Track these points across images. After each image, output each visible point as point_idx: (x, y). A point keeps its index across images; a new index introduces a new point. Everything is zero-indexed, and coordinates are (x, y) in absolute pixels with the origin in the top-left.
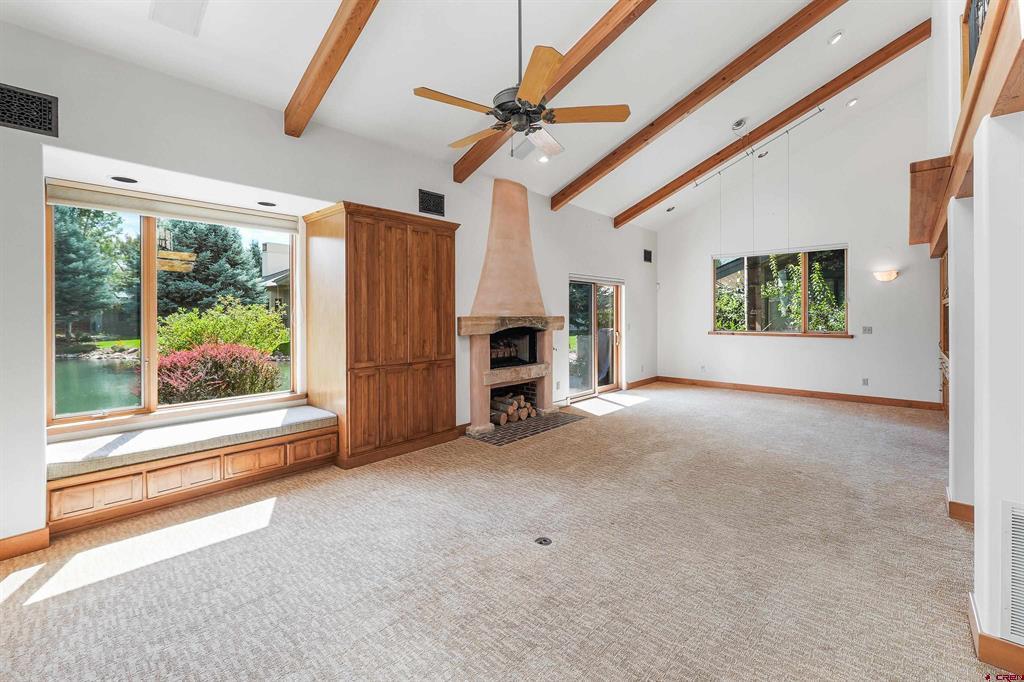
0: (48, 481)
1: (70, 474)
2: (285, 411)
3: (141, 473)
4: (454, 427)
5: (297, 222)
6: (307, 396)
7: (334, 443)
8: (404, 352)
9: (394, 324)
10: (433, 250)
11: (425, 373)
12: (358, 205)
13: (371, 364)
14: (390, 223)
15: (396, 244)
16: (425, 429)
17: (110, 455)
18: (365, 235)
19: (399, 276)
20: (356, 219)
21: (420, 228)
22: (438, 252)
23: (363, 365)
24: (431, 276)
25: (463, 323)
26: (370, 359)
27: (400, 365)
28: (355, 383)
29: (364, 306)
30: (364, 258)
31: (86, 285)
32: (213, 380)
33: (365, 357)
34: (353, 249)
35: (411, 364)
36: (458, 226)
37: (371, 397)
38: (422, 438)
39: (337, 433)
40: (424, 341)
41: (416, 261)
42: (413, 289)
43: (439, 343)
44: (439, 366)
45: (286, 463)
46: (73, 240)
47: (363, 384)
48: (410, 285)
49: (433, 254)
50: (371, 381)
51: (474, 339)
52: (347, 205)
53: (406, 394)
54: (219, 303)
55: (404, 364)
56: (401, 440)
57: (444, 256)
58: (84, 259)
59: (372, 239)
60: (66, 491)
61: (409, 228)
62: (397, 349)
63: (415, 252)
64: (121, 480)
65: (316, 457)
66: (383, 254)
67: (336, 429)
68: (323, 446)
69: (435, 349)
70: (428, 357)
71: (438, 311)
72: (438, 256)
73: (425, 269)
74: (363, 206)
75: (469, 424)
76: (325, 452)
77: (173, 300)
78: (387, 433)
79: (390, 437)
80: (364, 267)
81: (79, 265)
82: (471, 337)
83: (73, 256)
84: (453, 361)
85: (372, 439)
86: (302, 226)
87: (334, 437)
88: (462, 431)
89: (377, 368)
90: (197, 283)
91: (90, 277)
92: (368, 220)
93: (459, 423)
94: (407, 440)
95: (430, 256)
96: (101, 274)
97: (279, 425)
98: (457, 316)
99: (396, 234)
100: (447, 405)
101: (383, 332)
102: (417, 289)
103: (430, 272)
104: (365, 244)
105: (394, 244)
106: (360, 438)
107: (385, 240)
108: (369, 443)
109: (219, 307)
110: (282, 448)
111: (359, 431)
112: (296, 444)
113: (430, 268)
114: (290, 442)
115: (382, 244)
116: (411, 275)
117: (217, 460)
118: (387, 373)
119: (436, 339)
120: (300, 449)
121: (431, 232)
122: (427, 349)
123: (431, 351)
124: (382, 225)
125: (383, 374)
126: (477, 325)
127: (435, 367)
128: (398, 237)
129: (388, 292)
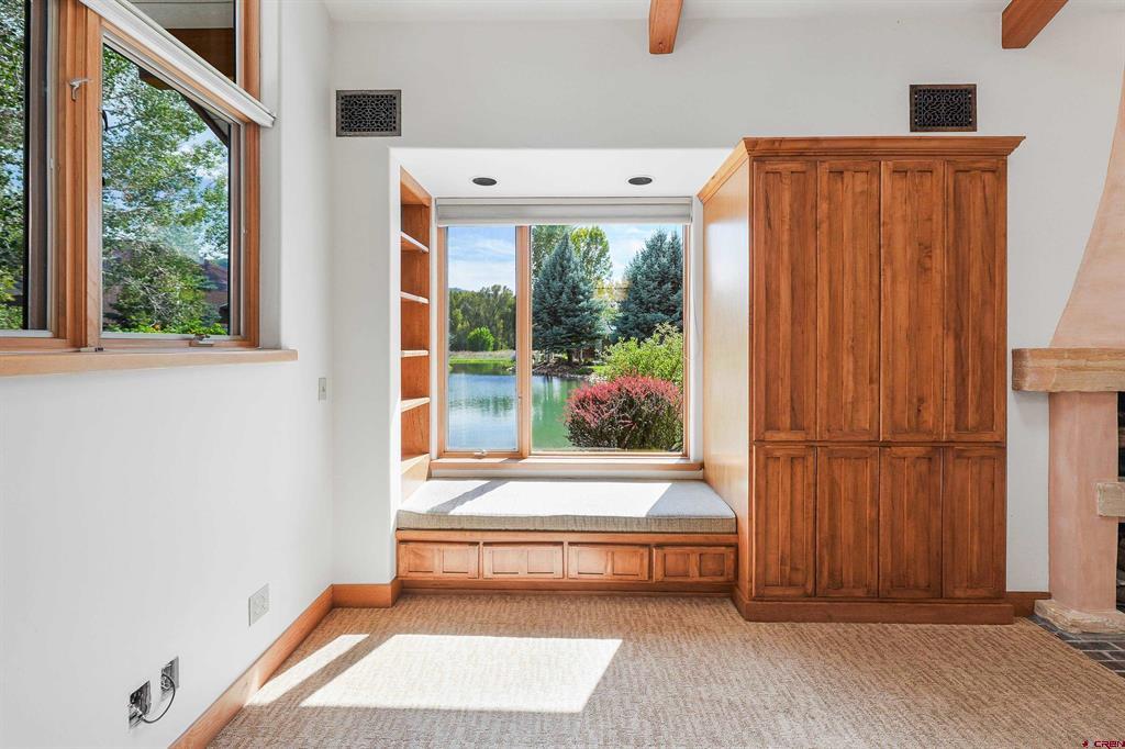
0: (398, 529)
1: (415, 526)
2: (667, 485)
3: (478, 543)
4: (1000, 594)
5: (690, 205)
6: (702, 466)
7: (729, 563)
8: (870, 415)
9: (848, 364)
10: (946, 205)
11: (923, 467)
12: (773, 141)
13: (799, 436)
14: (838, 164)
15: (855, 205)
16: (922, 582)
17: (452, 513)
18: (787, 197)
19: (860, 265)
20: (769, 167)
21: (908, 162)
22: (958, 208)
23: (783, 436)
24: (939, 262)
25: (1030, 363)
26: (795, 427)
27: (863, 443)
28: (766, 466)
29: (785, 328)
30: (786, 237)
31: (588, 320)
32: (624, 418)
33: (786, 420)
34: (762, 223)
35: (887, 444)
36: (1014, 142)
37: (799, 497)
38: (913, 601)
39: (736, 547)
40: (921, 400)
41: (900, 232)
42: (894, 291)
43: (960, 406)
44: (959, 455)
45: (650, 577)
46: (581, 284)
47: (780, 472)
48: (886, 287)
49: (946, 215)
50: (799, 469)
51: (1064, 403)
52: (751, 144)
53: (876, 502)
54: (658, 331)
55: (870, 443)
56: (860, 593)
57: (975, 215)
58: (588, 298)
59: (801, 198)
60: (412, 545)
61: (885, 168)
62: (855, 409)
63: (899, 214)
64: (458, 547)
65: (698, 579)
66: (824, 227)
67: (732, 539)
68: (710, 565)
69: (949, 417)
70: (930, 433)
71: (957, 337)
72: (958, 219)
73: (926, 249)
74: (782, 140)
75: (1047, 596)
76: (714, 574)
77: (642, 331)
78: (831, 575)
79: (837, 582)
80: (786, 256)
81: (584, 304)
82: (1052, 396)
83: (581, 297)
84: (1000, 447)
85: (799, 577)
86: (697, 209)
87: (729, 552)
88: (1025, 607)
89: (810, 445)
90: (660, 314)
91: (591, 314)
92: (795, 166)
93: (1014, 584)
94: (877, 597)
95: (937, 217)
96: (598, 311)
97: (643, 514)
98: (1012, 344)
99: (857, 183)
100: (981, 541)
101: (823, 376)
102: (903, 291)
103: (938, 252)
104: (787, 210)
105: (849, 203)
106: (773, 572)
107: (830, 199)
108: (791, 584)
109: (656, 336)
110: (645, 551)
111: (773, 558)
112: (668, 550)
113: (938, 244)
114: (659, 546)
115: (823, 207)
116: (891, 261)
117: (558, 548)
118: (831, 457)
119: (950, 395)
120: (673, 558)
121: (939, 166)
122: (928, 416)
123: (938, 418)
124: (823, 169)
125: (823, 459)
126: (1076, 369)
127: (950, 455)
128: (858, 189)
129: (834, 297)
